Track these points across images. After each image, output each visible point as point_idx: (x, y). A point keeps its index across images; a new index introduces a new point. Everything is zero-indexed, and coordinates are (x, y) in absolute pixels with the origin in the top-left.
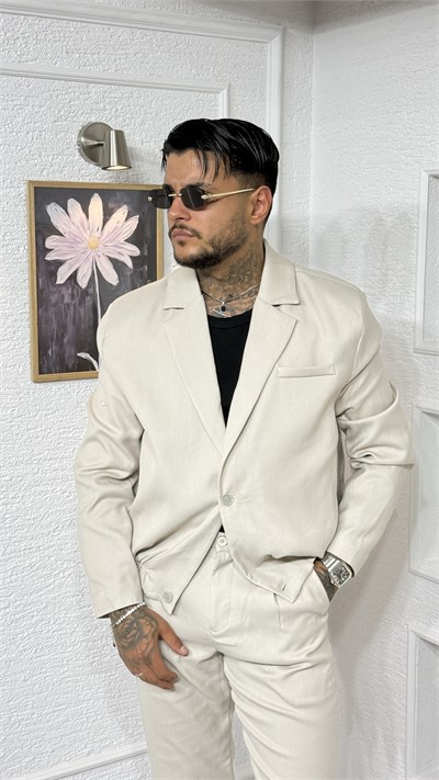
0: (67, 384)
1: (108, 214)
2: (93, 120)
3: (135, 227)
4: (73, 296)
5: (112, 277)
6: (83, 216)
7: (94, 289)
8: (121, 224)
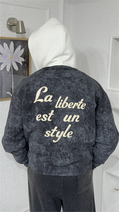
0: (4, 102)
1: (15, 48)
2: (11, 17)
3: (23, 52)
4: (5, 74)
5: (16, 68)
6: (8, 48)
7: (11, 72)
8: (19, 51)
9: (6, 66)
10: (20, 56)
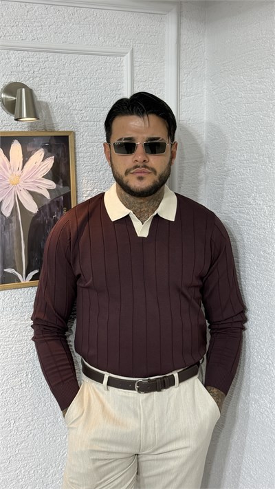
3: (51, 165)
7: (17, 217)
8: (38, 164)
9: (1, 203)
10: (43, 177)
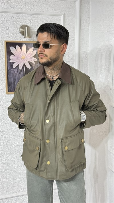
2: (24, 24)
5: (29, 67)
6: (21, 50)
7: (24, 70)
8: (31, 52)
9: (18, 65)
10: (33, 57)
